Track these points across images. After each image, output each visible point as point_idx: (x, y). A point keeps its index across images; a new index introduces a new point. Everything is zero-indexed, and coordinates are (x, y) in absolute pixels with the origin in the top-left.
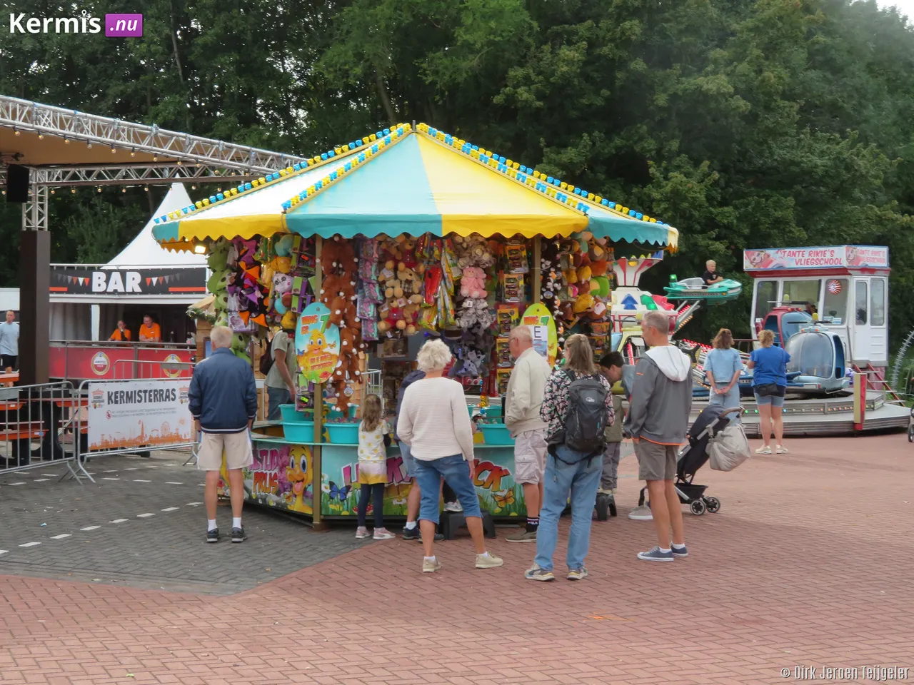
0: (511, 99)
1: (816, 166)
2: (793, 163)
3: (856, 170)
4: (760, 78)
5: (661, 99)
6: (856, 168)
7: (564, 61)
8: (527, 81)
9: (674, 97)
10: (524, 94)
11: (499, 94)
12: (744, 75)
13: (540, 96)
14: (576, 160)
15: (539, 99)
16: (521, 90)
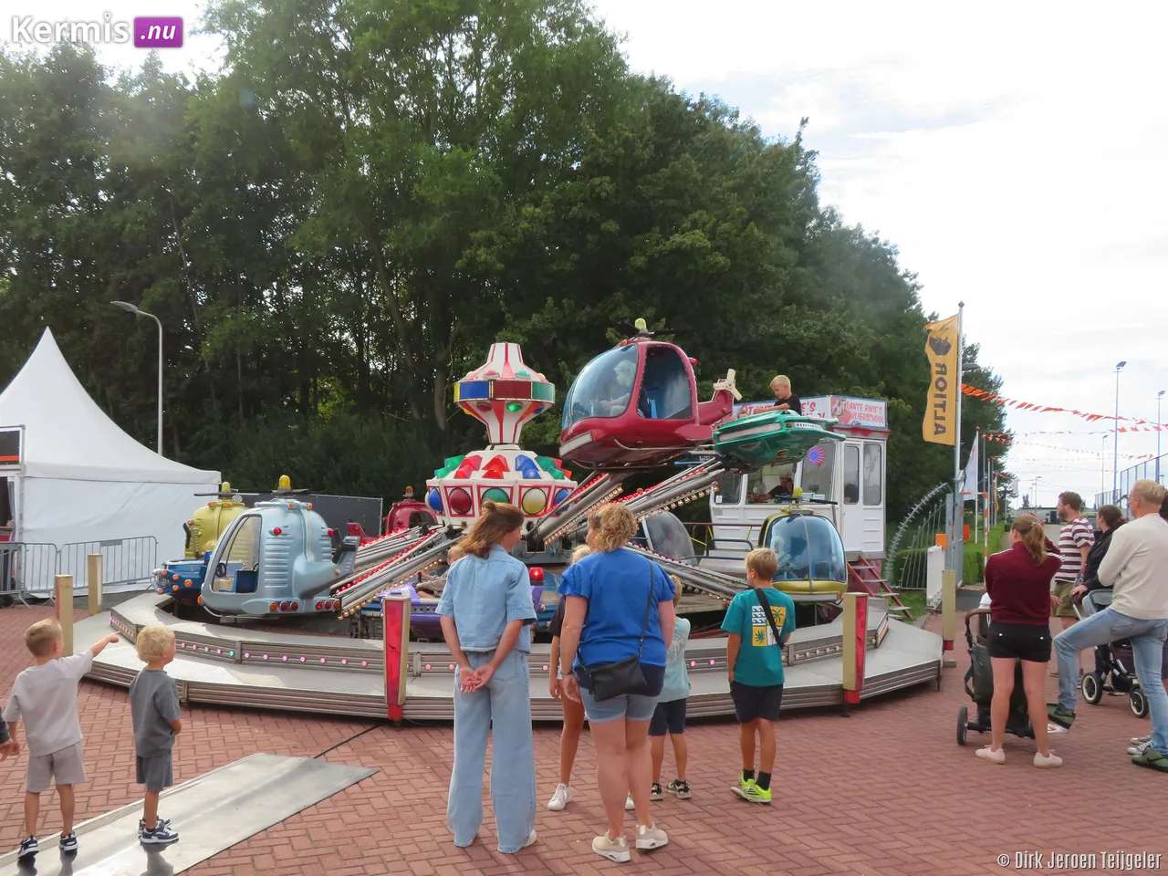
0: (472, 262)
1: (802, 338)
2: (778, 335)
3: (844, 342)
4: (743, 234)
5: (639, 261)
6: (843, 339)
7: (526, 218)
8: (489, 242)
9: (651, 260)
10: (482, 255)
11: (461, 258)
12: (726, 232)
13: (502, 257)
14: (541, 326)
15: (500, 261)
16: (481, 251)
